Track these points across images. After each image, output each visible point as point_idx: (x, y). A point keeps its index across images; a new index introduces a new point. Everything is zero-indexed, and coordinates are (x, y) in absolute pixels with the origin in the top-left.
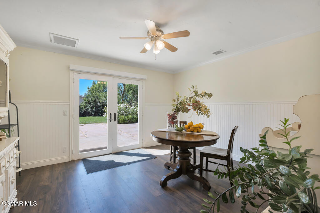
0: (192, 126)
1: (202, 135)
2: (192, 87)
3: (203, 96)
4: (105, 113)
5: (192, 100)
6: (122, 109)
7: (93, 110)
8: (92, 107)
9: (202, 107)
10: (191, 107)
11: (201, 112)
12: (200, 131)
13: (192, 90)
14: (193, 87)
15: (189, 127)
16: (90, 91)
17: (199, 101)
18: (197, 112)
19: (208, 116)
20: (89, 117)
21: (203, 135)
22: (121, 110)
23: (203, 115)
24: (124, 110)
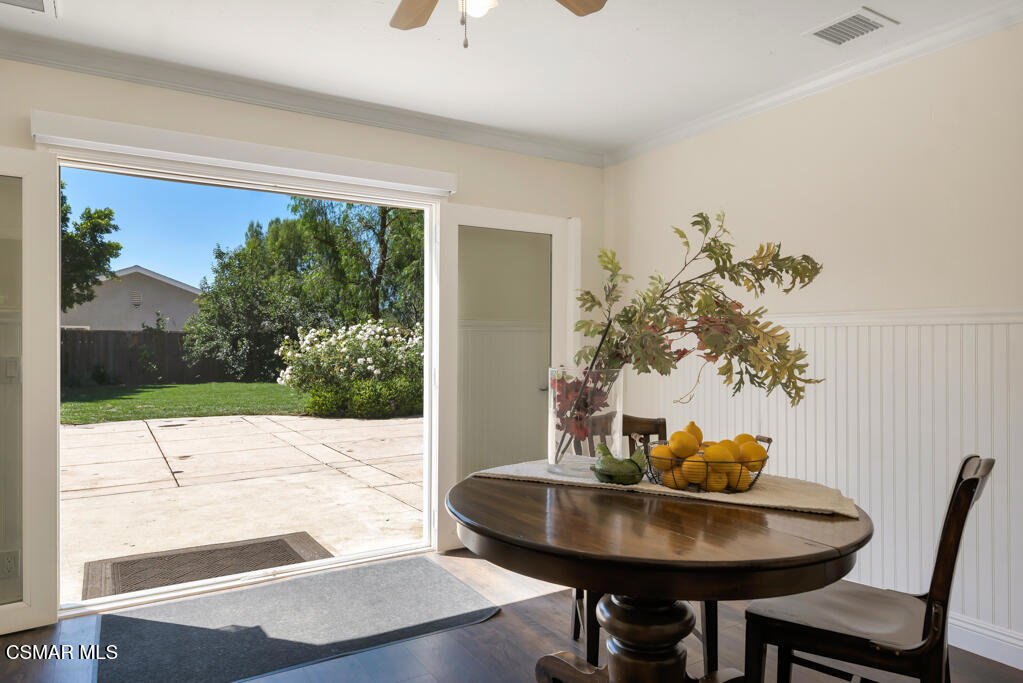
0: (694, 452)
1: (758, 511)
2: (695, 223)
3: (759, 275)
4: (284, 367)
5: (698, 298)
6: (364, 346)
7: (240, 353)
8: (234, 342)
9: (755, 341)
10: (690, 341)
11: (753, 372)
12: (743, 484)
13: (698, 239)
14: (703, 222)
15: (677, 460)
16: (225, 267)
17: (740, 306)
18: (727, 371)
19: (796, 394)
20: (221, 385)
21: (763, 508)
22: (361, 356)
23: (760, 385)
24: (372, 350)
